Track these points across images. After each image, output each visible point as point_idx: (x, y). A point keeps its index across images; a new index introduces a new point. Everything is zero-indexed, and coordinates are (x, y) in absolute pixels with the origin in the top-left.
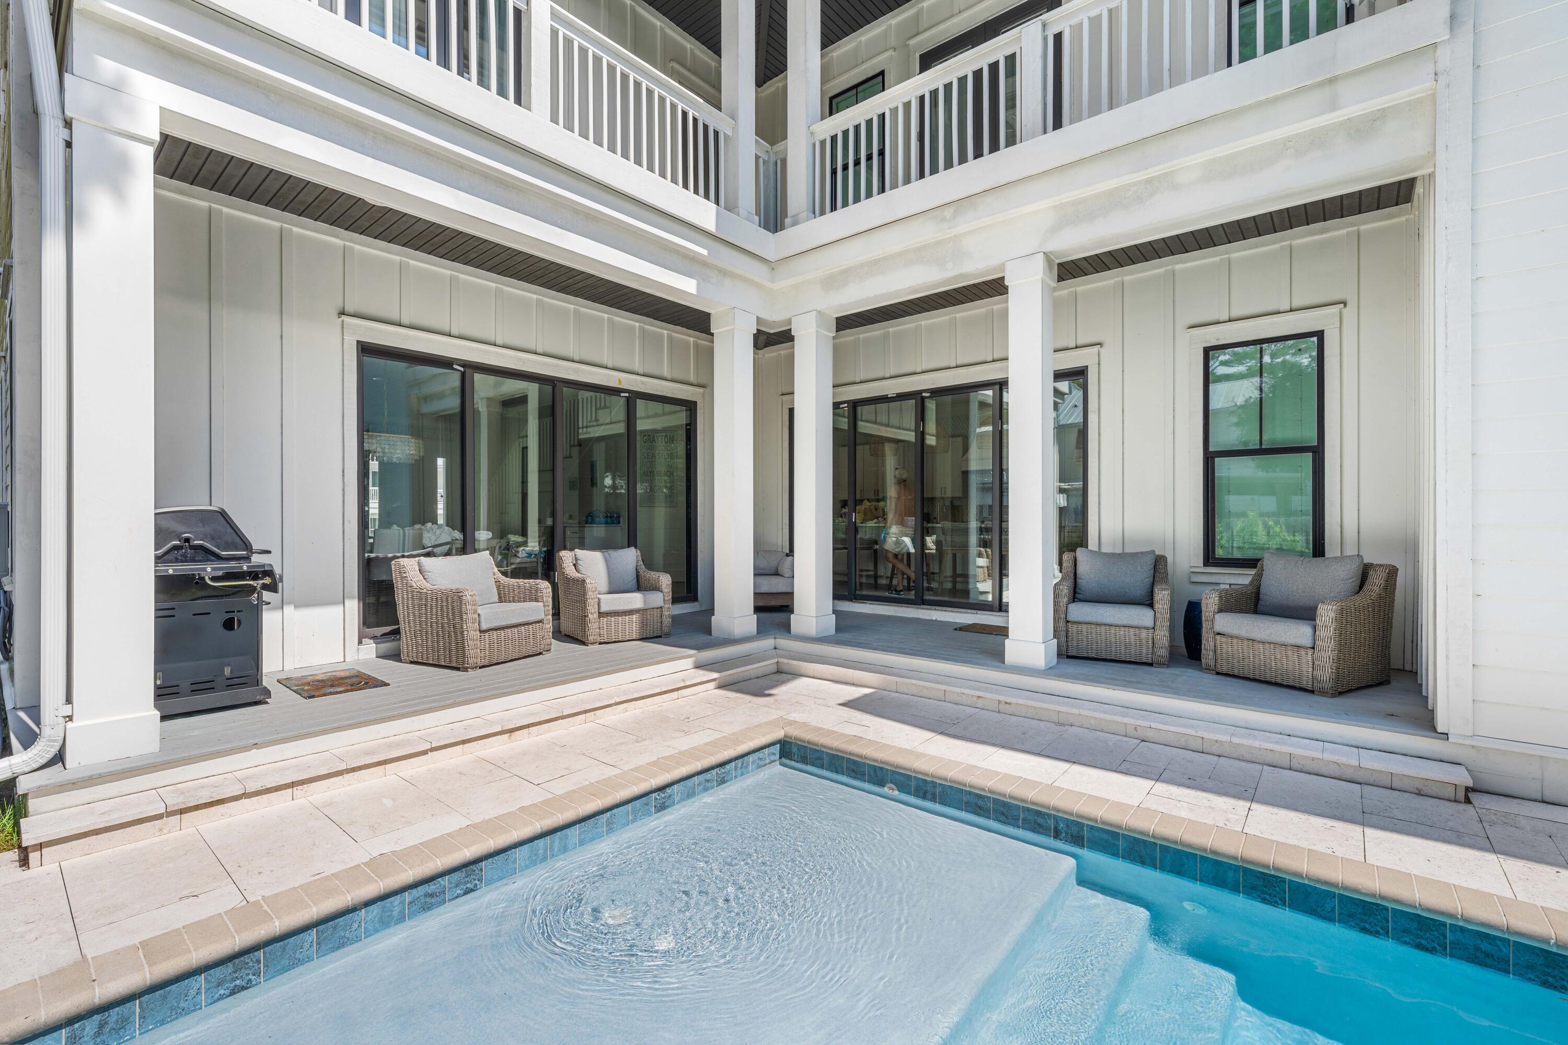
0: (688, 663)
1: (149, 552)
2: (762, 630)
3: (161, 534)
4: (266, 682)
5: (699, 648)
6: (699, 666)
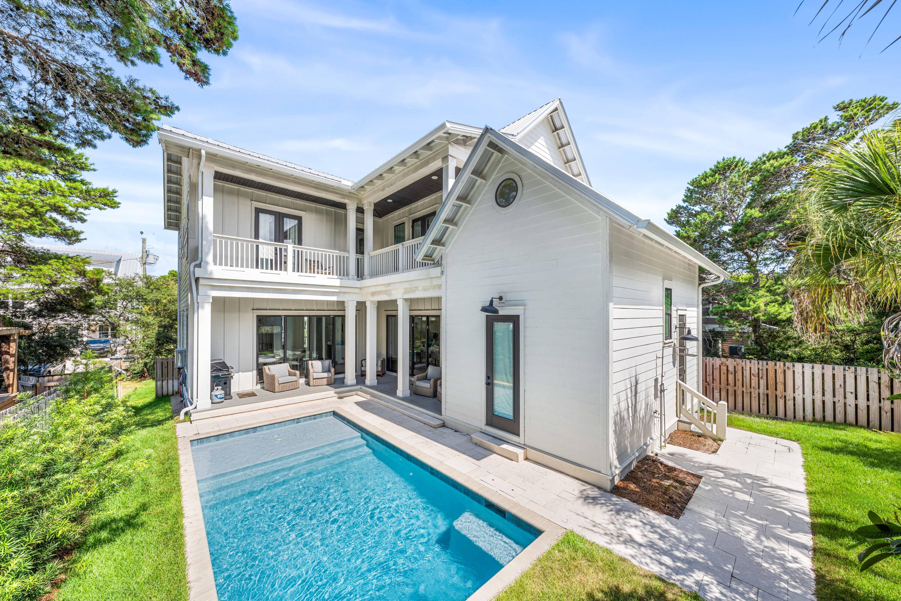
0: (333, 392)
1: (209, 370)
2: (358, 383)
3: (212, 366)
4: (232, 394)
5: (336, 388)
6: (335, 393)
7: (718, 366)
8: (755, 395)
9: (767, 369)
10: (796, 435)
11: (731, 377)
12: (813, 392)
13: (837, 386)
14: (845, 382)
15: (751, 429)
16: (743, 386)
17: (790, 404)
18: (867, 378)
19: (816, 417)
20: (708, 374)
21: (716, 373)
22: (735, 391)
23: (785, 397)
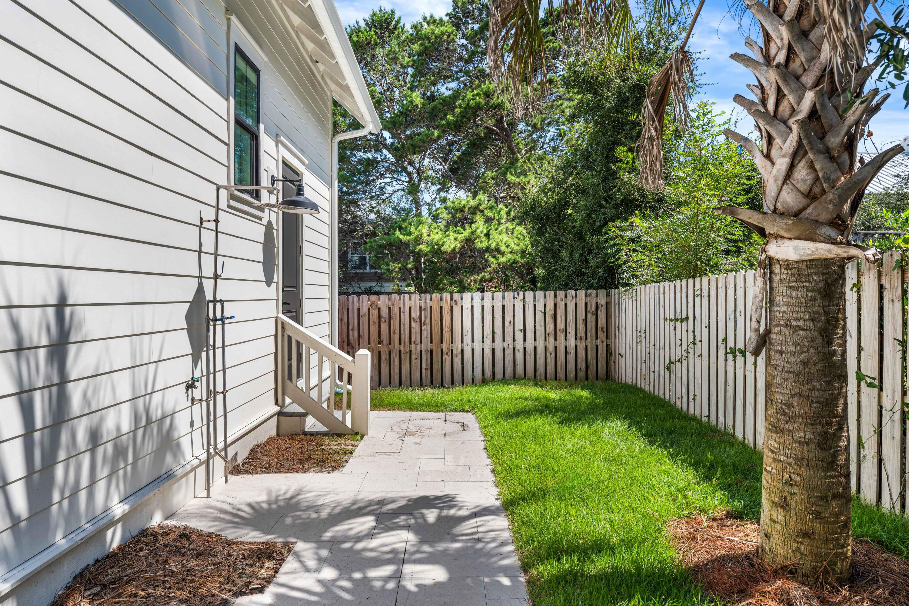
7: (366, 310)
8: (415, 355)
9: (431, 307)
10: (469, 402)
11: (384, 327)
12: (483, 338)
13: (507, 324)
14: (514, 316)
15: (410, 406)
16: (400, 343)
17: (458, 360)
18: (535, 305)
19: (486, 377)
20: (351, 328)
21: (364, 321)
22: (390, 352)
23: (452, 350)
